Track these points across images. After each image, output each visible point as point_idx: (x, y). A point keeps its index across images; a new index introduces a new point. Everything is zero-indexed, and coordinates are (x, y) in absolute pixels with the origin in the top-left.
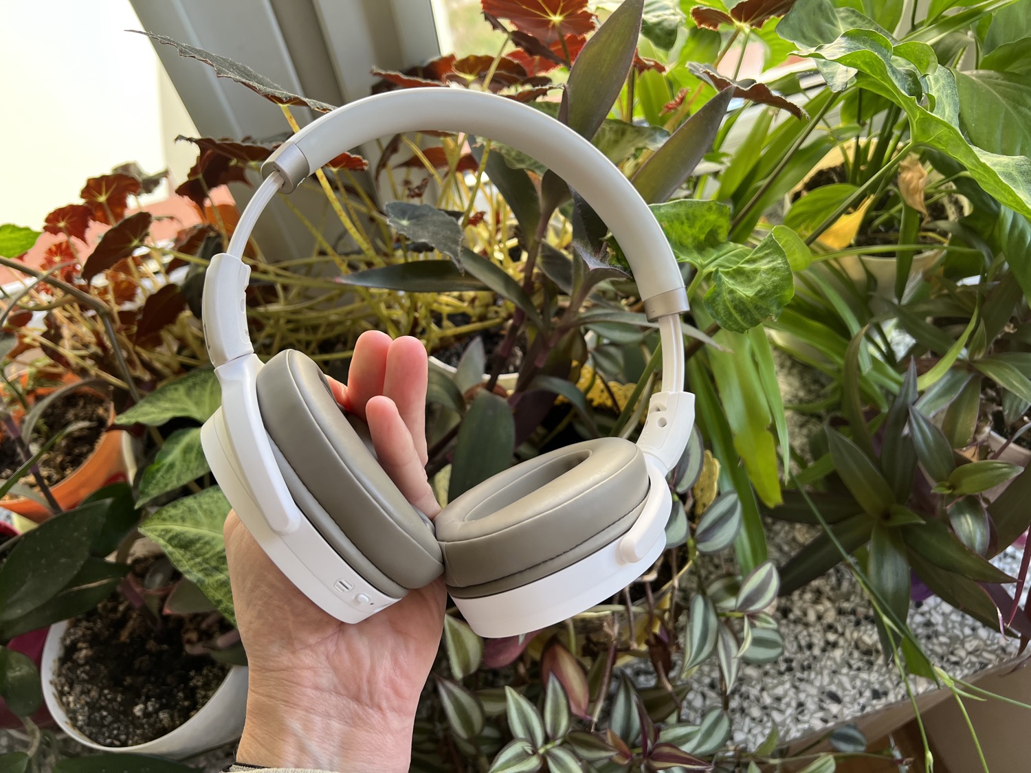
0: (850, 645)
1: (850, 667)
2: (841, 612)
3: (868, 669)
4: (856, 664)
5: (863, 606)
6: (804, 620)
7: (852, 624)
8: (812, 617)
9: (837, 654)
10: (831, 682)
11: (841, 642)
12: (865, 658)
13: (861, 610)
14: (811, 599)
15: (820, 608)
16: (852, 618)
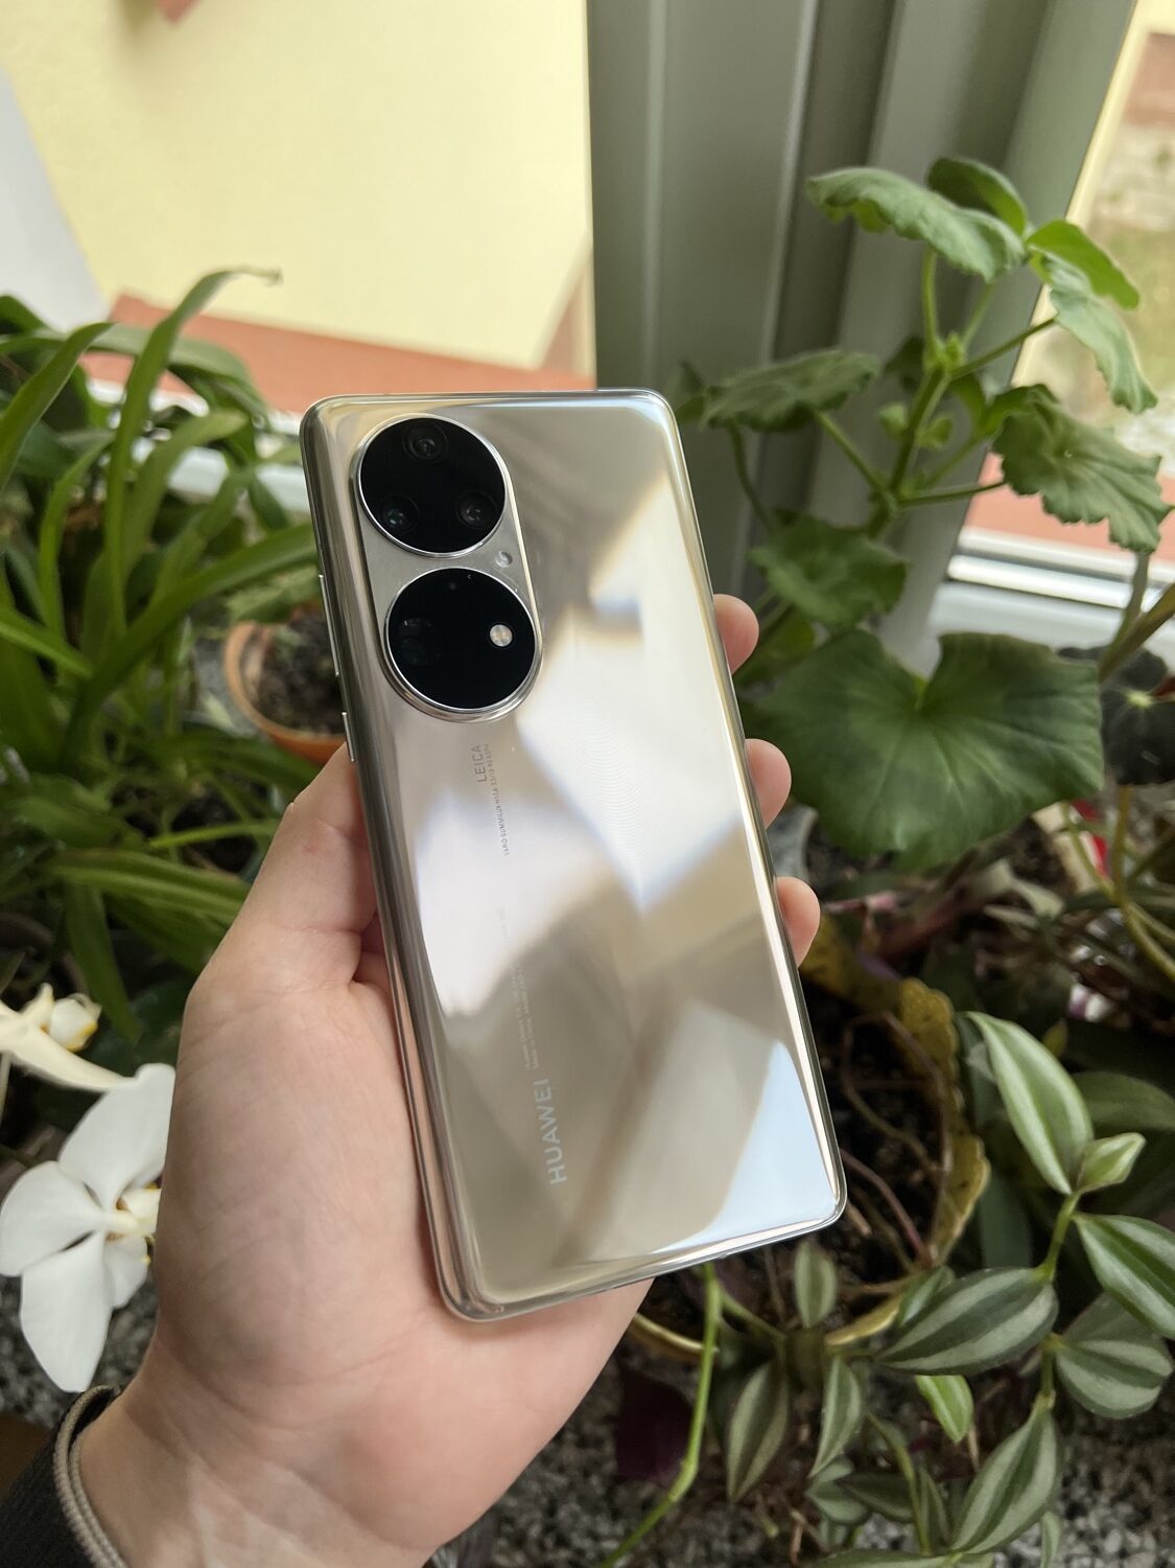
6: (1098, 1542)
8: (1112, 1544)
14: (1128, 1516)
15: (1134, 1540)
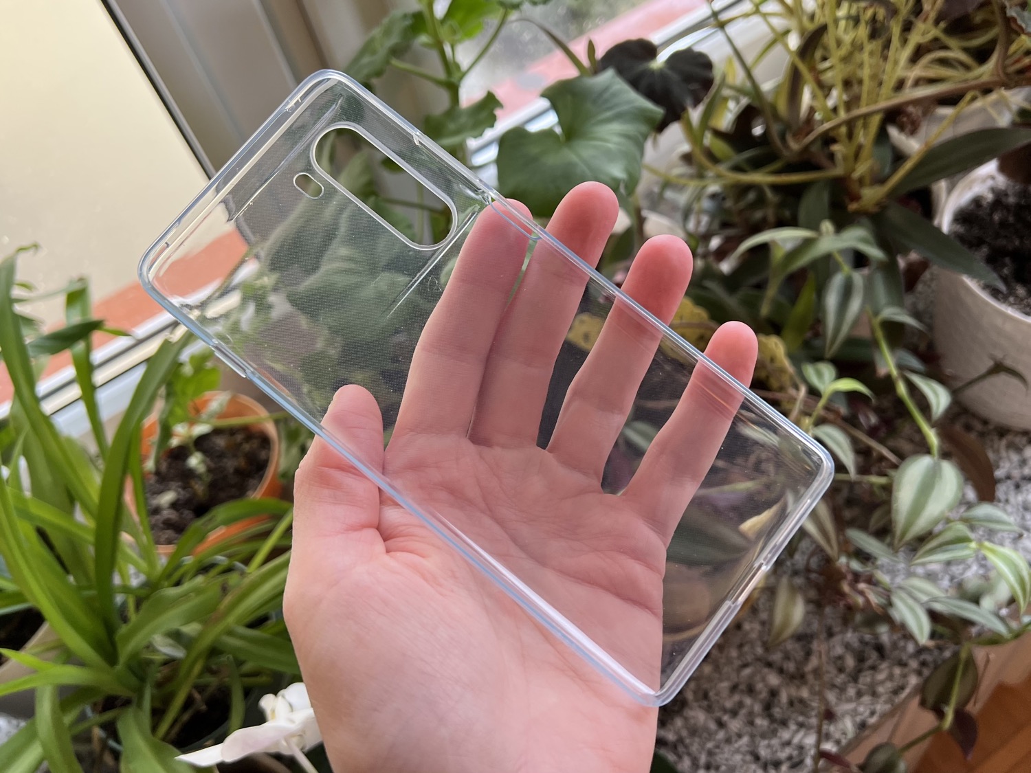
0: (1018, 509)
5: (1015, 468)
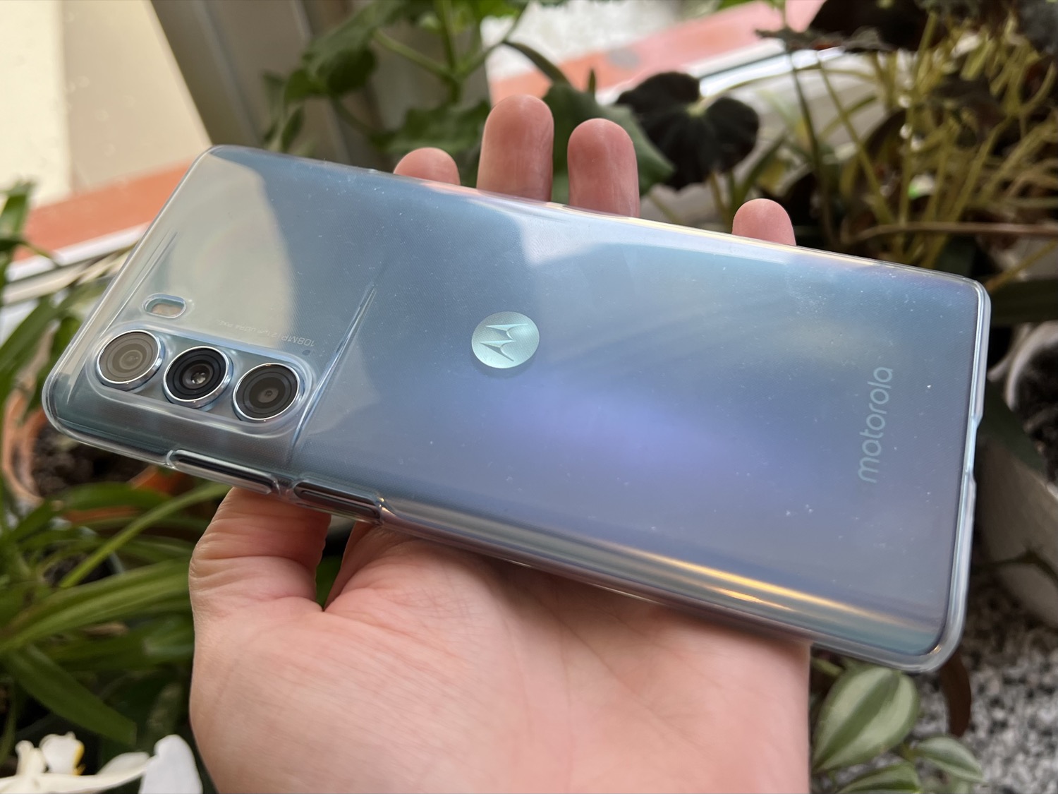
1: (1026, 752)
2: (1008, 682)
3: (1049, 754)
4: (1034, 748)
7: (1023, 694)
9: (1009, 736)
10: (1005, 774)
11: (1012, 720)
12: (1046, 740)
13: (1034, 679)
16: (1022, 690)
